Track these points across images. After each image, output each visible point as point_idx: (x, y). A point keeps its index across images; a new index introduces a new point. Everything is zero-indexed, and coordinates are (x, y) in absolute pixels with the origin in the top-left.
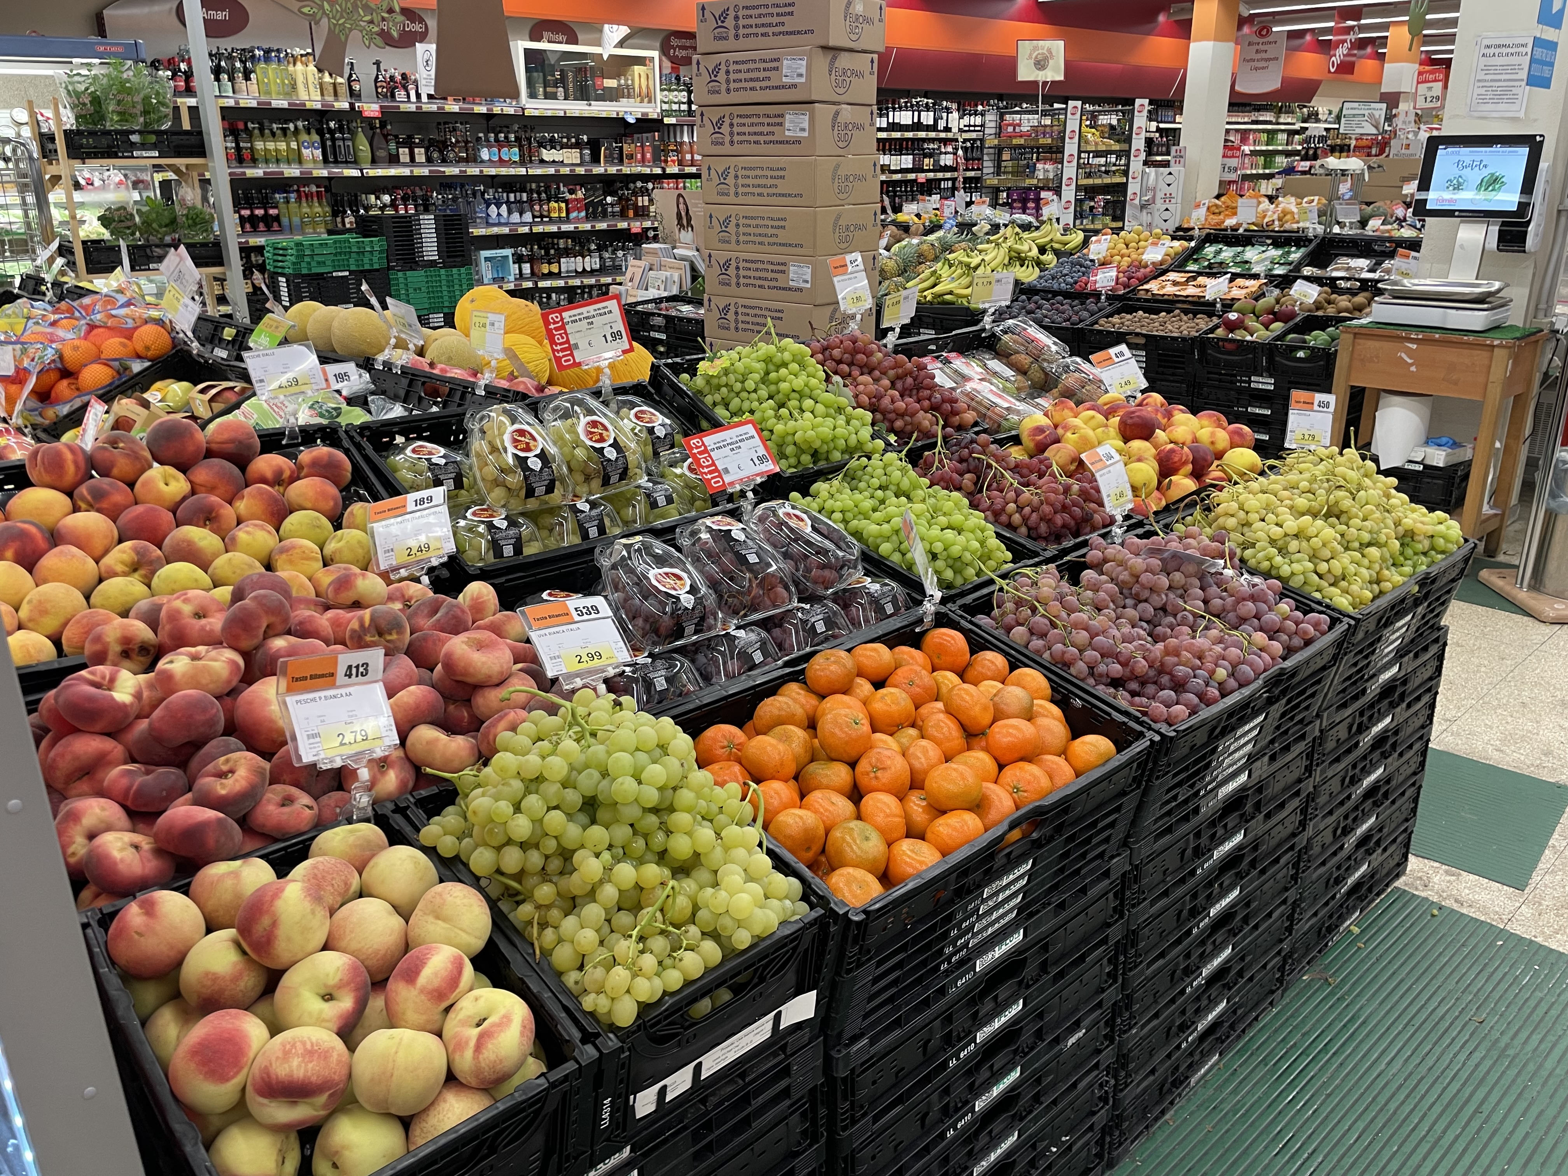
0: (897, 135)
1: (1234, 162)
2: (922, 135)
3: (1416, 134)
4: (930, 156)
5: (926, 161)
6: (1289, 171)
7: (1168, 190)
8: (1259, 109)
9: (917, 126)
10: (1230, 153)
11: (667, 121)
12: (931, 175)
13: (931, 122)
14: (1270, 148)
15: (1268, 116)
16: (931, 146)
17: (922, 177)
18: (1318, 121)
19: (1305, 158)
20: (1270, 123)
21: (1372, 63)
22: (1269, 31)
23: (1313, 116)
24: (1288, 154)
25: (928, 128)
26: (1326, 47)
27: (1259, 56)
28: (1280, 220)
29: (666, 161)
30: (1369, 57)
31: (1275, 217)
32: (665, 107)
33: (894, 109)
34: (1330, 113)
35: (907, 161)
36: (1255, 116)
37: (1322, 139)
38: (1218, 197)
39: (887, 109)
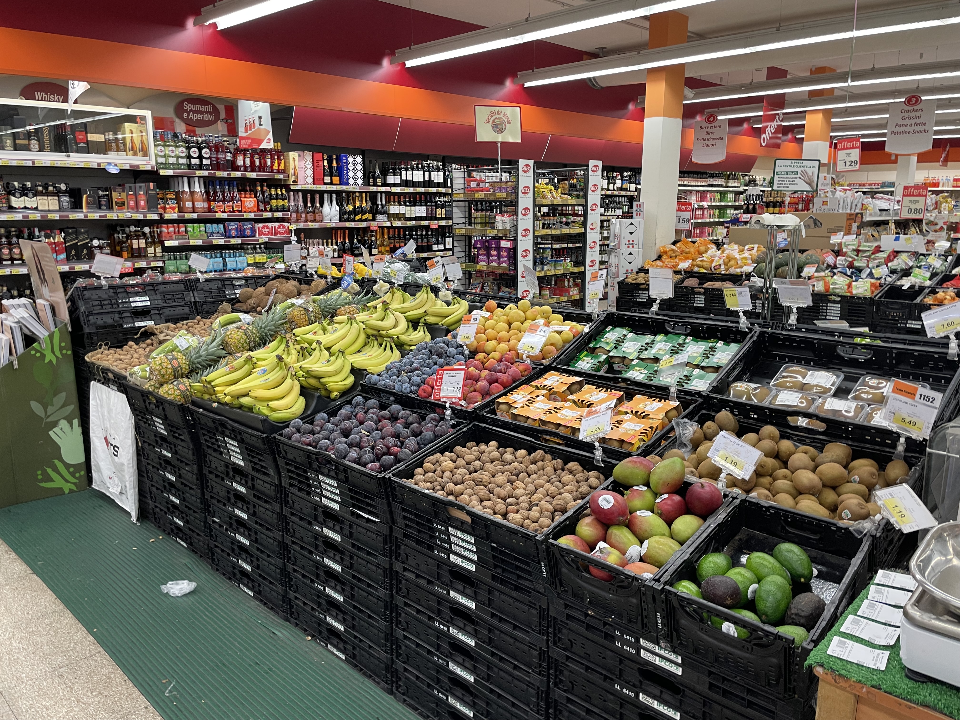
0: (410, 190)
1: (687, 215)
2: (433, 190)
3: (834, 193)
4: (442, 207)
5: (439, 211)
6: (735, 221)
7: (631, 237)
8: (712, 176)
9: (429, 183)
10: (683, 208)
11: (162, 172)
12: (443, 222)
13: (441, 180)
14: (723, 204)
15: (720, 181)
16: (442, 199)
17: (434, 224)
18: (756, 185)
19: (747, 211)
20: (722, 186)
21: (792, 146)
22: (715, 119)
23: (752, 182)
24: (736, 208)
25: (439, 185)
26: (759, 132)
27: (708, 136)
28: (725, 264)
29: (164, 208)
30: (790, 141)
31: (721, 261)
32: (161, 160)
33: (407, 170)
34: (765, 180)
35: (421, 211)
36: (710, 181)
37: (759, 197)
38: (674, 243)
39: (400, 169)
